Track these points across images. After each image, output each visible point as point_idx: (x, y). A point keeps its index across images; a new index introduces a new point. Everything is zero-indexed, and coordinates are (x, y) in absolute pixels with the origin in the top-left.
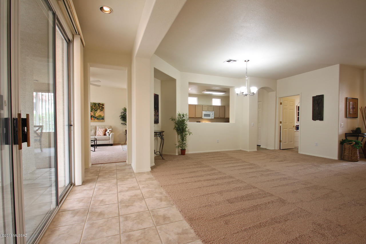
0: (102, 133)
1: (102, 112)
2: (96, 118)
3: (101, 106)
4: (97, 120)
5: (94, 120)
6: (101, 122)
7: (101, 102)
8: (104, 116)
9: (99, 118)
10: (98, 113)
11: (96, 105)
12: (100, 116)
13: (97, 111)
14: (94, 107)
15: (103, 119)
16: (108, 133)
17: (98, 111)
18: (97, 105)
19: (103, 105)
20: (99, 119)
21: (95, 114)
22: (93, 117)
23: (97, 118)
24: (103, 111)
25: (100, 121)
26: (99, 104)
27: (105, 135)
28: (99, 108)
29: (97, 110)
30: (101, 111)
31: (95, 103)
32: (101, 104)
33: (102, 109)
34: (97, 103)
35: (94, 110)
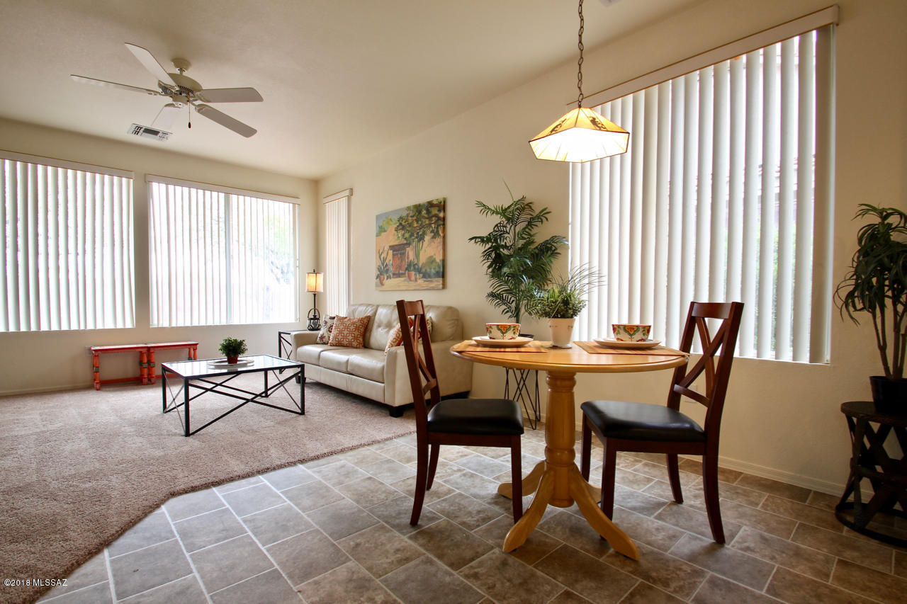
1: (440, 239)
2: (420, 271)
3: (437, 215)
4: (421, 281)
5: (416, 280)
6: (433, 289)
7: (436, 196)
9: (429, 270)
10: (427, 250)
11: (420, 212)
12: (432, 261)
13: (423, 238)
14: (415, 224)
15: (443, 274)
17: (427, 238)
18: (424, 212)
19: (444, 207)
20: (430, 277)
21: (417, 256)
22: (414, 267)
23: (423, 270)
24: (438, 235)
25: (433, 285)
26: (431, 204)
28: (430, 225)
29: (421, 238)
30: (434, 237)
31: (419, 205)
32: (437, 203)
33: (435, 230)
34: (424, 205)
35: (417, 238)
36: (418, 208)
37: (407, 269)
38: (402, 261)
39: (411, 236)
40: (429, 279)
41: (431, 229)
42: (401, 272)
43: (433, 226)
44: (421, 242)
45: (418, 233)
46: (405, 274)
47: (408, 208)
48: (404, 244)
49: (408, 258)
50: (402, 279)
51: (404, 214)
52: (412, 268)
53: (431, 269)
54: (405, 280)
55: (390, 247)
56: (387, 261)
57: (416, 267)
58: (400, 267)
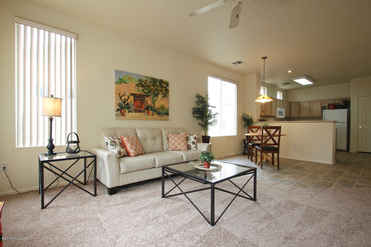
0: (182, 144)
1: (166, 99)
2: (155, 111)
3: (165, 87)
4: (156, 116)
5: (153, 115)
6: (164, 120)
7: (165, 78)
8: (168, 108)
9: (161, 111)
10: (159, 102)
11: (155, 82)
12: (163, 107)
13: (158, 96)
14: (152, 87)
15: (167, 114)
16: (194, 143)
17: (160, 96)
18: (158, 83)
19: (167, 84)
20: (161, 114)
21: (154, 103)
22: (152, 109)
23: (158, 111)
24: (167, 97)
25: (163, 118)
26: (161, 81)
27: (189, 148)
28: (162, 90)
29: (156, 95)
30: (164, 97)
31: (155, 79)
32: (165, 81)
33: (165, 94)
34: (158, 80)
35: (153, 94)
36: (154, 80)
37: (146, 109)
38: (142, 104)
39: (149, 92)
40: (161, 116)
41: (162, 93)
42: (141, 110)
43: (164, 91)
44: (156, 97)
45: (154, 92)
46: (145, 111)
47: (147, 77)
48: (144, 95)
49: (147, 103)
50: (143, 114)
51: (144, 79)
52: (150, 109)
53: (162, 111)
54: (144, 115)
55: (131, 93)
56: (128, 101)
57: (153, 109)
58: (141, 107)
